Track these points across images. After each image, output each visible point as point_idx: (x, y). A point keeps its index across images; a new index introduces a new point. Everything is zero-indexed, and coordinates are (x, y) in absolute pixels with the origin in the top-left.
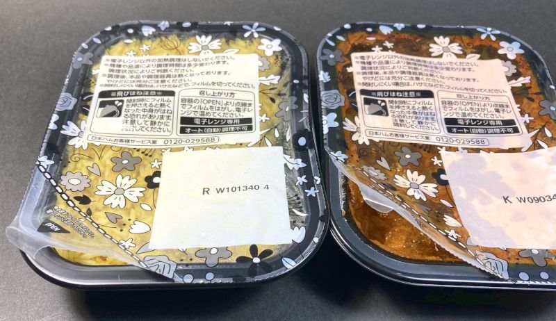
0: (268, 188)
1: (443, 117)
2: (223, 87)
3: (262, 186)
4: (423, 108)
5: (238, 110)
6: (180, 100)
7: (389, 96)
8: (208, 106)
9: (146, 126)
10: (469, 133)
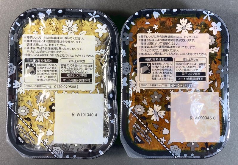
0: (97, 116)
1: (176, 72)
2: (80, 58)
3: (94, 114)
4: (167, 66)
5: (86, 69)
6: (61, 65)
7: (153, 61)
8: (73, 67)
9: (47, 79)
10: (186, 80)
